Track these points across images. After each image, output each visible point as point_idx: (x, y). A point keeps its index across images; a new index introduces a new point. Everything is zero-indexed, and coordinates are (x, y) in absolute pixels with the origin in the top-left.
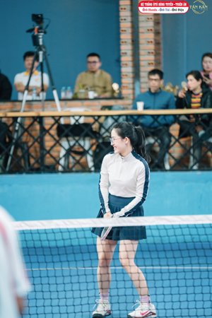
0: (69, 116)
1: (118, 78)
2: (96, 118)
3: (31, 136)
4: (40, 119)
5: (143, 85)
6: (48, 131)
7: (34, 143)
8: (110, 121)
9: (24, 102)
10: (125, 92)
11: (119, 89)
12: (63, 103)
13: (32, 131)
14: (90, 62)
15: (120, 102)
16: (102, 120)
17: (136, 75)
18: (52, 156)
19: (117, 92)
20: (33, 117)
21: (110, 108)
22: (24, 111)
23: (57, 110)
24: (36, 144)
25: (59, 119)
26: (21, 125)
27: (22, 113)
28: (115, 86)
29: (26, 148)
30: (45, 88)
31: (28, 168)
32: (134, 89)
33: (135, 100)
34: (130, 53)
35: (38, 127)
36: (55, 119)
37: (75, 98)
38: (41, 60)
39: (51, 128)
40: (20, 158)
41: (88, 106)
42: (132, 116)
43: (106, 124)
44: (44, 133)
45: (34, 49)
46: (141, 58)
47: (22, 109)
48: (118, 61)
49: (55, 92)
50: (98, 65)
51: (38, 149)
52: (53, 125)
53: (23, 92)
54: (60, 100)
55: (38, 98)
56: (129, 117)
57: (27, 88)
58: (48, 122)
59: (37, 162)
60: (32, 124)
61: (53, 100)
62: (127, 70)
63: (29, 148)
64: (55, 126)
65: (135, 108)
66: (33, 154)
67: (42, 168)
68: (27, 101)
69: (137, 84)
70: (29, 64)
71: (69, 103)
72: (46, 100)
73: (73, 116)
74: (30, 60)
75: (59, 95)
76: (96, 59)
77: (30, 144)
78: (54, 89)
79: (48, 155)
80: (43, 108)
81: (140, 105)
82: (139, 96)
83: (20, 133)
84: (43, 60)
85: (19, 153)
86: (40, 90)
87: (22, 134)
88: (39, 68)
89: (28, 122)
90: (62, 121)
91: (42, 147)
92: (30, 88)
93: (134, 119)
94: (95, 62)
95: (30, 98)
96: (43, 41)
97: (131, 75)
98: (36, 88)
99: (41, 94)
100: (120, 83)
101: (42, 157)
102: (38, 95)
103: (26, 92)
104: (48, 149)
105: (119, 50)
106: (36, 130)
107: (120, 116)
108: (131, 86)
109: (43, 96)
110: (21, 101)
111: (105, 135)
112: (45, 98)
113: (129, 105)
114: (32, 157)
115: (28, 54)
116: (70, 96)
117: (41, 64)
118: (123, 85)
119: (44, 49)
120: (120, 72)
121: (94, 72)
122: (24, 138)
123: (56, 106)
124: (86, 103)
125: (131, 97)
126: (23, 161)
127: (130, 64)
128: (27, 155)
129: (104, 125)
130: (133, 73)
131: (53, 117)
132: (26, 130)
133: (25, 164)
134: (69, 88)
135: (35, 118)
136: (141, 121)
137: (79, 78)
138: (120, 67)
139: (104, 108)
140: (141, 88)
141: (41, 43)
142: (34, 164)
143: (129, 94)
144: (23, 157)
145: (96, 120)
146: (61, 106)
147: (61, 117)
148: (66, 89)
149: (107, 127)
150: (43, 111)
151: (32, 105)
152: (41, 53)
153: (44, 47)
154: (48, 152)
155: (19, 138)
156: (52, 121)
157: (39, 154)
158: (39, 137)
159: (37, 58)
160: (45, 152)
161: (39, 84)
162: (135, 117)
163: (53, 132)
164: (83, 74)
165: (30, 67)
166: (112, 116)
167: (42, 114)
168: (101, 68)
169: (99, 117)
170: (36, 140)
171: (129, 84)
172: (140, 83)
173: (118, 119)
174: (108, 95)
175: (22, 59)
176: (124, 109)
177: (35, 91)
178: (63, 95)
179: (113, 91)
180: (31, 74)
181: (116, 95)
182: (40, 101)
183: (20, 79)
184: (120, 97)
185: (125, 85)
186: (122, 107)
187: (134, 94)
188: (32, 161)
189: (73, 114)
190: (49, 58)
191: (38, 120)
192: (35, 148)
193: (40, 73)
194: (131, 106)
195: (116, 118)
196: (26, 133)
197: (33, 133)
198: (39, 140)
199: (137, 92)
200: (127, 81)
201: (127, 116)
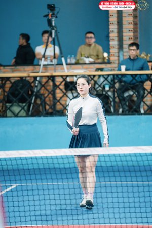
0: (73, 76)
1: (107, 49)
2: (92, 77)
3: (47, 90)
4: (53, 78)
5: (125, 54)
6: (58, 86)
7: (48, 95)
8: (102, 79)
9: (42, 66)
10: (112, 59)
11: (108, 57)
12: (69, 66)
13: (47, 86)
14: (88, 38)
15: (109, 66)
16: (96, 78)
17: (120, 47)
18: (61, 104)
19: (107, 58)
20: (48, 77)
21: (102, 70)
22: (42, 72)
23: (65, 72)
24: (50, 95)
25: (66, 78)
26: (40, 82)
27: (41, 73)
28: (106, 55)
29: (43, 98)
30: (56, 56)
31: (44, 112)
32: (118, 56)
33: (120, 64)
34: (116, 31)
35: (51, 83)
36: (63, 78)
37: (77, 63)
38: (53, 36)
39: (60, 84)
40: (39, 106)
41: (86, 69)
42: (117, 75)
43: (99, 81)
44: (55, 88)
45: (48, 29)
46: (124, 34)
47: (41, 71)
48: (108, 37)
49: (63, 59)
50: (93, 40)
51: (51, 99)
52: (62, 82)
53: (41, 60)
54: (67, 64)
55: (51, 63)
56: (115, 76)
57: (44, 56)
58: (58, 80)
59: (51, 108)
60: (47, 82)
61: (62, 64)
62: (114, 43)
63: (45, 98)
64: (63, 83)
65: (120, 70)
66: (48, 102)
67: (54, 112)
68: (44, 65)
69: (121, 53)
70: (45, 39)
71: (73, 66)
72: (57, 65)
73: (76, 76)
74: (46, 36)
75: (66, 61)
76: (92, 35)
77: (46, 95)
78: (62, 57)
79: (58, 103)
80: (55, 70)
81: (123, 68)
82: (122, 61)
83: (39, 88)
84: (55, 36)
85: (39, 102)
86: (52, 58)
87: (40, 89)
88: (52, 42)
89: (44, 80)
90: (68, 79)
91: (54, 98)
92: (46, 57)
93: (119, 78)
94: (91, 38)
95: (46, 63)
96: (55, 23)
97: (117, 47)
98: (50, 56)
99: (53, 60)
100: (109, 53)
101: (55, 105)
102: (52, 61)
103: (43, 59)
104: (58, 99)
105: (109, 29)
106: (50, 86)
107: (109, 75)
108: (117, 54)
109: (55, 62)
110: (40, 65)
111: (98, 89)
112: (56, 63)
113: (115, 68)
114: (48, 105)
115: (45, 32)
116: (74, 61)
117: (54, 39)
118: (111, 54)
119: (55, 29)
120: (109, 44)
121: (90, 45)
122: (42, 92)
123: (64, 69)
124: (85, 66)
125: (117, 62)
126: (41, 108)
127: (116, 39)
128: (44, 103)
129: (98, 82)
130: (118, 45)
131: (62, 76)
132: (43, 86)
133: (42, 109)
134: (73, 56)
135: (49, 77)
136: (124, 79)
137: (79, 49)
138: (109, 41)
139: (98, 70)
140: (123, 55)
141: (53, 25)
142: (49, 109)
143: (116, 60)
144: (41, 104)
145: (92, 79)
146: (68, 69)
147: (67, 76)
148: (71, 57)
149: (100, 84)
150: (55, 72)
151: (47, 68)
152: (53, 31)
153: (56, 28)
154: (59, 101)
155: (38, 91)
156: (61, 79)
157: (52, 102)
158: (52, 91)
159: (51, 35)
160: (56, 101)
161: (52, 54)
162: (120, 76)
163: (62, 87)
164: (83, 46)
165: (46, 41)
166: (103, 76)
167: (54, 74)
168: (95, 42)
169: (94, 76)
170: (50, 93)
171: (115, 53)
172: (123, 52)
173: (108, 77)
174: (100, 61)
175: (41, 35)
176: (112, 70)
177: (49, 58)
178: (69, 61)
179: (104, 58)
180: (47, 46)
181: (106, 61)
182: (53, 65)
183: (39, 50)
184: (109, 62)
185: (112, 54)
186: (110, 69)
187: (119, 60)
188: (47, 107)
189: (76, 74)
190: (59, 34)
191: (51, 78)
192: (49, 98)
193: (53, 46)
194: (117, 69)
195: (106, 77)
196: (43, 88)
197: (48, 88)
198: (52, 93)
199: (121, 58)
200: (114, 50)
201: (113, 75)
